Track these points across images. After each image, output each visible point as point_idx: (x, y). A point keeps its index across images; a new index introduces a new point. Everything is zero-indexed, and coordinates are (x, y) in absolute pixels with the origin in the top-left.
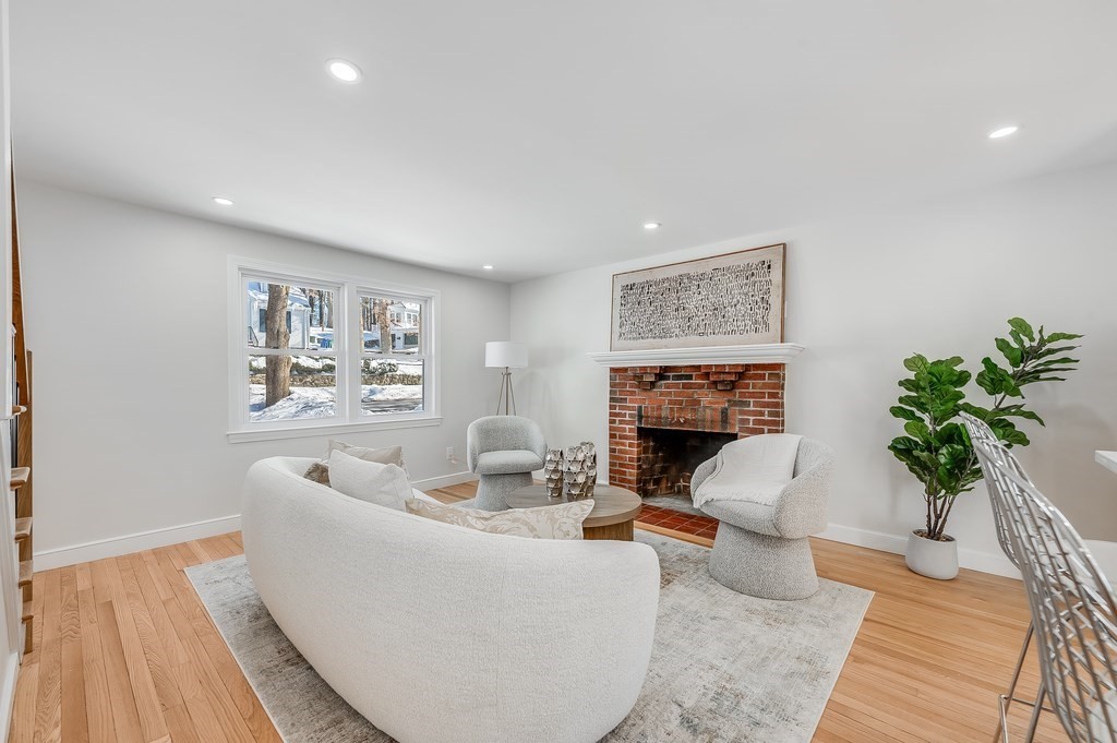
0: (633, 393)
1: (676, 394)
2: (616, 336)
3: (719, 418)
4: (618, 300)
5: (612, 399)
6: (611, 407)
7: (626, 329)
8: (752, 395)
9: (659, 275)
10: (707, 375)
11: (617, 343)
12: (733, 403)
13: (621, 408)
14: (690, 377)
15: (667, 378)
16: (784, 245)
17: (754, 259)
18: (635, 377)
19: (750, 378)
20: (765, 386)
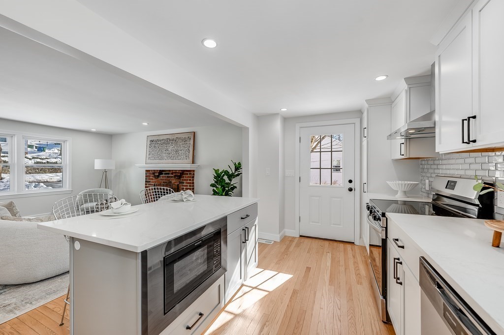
0: (152, 179)
1: (165, 180)
2: (147, 158)
3: (176, 188)
4: (148, 146)
5: (146, 182)
6: (146, 184)
7: (150, 156)
8: (185, 180)
9: (161, 138)
10: (172, 174)
11: (148, 161)
12: (180, 183)
13: (149, 184)
14: (169, 174)
15: (162, 174)
16: (194, 133)
17: (186, 136)
18: (154, 174)
19: (185, 174)
20: (188, 177)
